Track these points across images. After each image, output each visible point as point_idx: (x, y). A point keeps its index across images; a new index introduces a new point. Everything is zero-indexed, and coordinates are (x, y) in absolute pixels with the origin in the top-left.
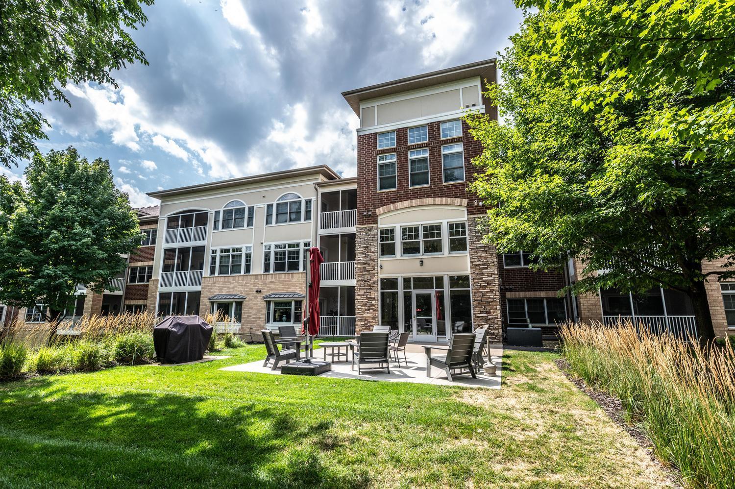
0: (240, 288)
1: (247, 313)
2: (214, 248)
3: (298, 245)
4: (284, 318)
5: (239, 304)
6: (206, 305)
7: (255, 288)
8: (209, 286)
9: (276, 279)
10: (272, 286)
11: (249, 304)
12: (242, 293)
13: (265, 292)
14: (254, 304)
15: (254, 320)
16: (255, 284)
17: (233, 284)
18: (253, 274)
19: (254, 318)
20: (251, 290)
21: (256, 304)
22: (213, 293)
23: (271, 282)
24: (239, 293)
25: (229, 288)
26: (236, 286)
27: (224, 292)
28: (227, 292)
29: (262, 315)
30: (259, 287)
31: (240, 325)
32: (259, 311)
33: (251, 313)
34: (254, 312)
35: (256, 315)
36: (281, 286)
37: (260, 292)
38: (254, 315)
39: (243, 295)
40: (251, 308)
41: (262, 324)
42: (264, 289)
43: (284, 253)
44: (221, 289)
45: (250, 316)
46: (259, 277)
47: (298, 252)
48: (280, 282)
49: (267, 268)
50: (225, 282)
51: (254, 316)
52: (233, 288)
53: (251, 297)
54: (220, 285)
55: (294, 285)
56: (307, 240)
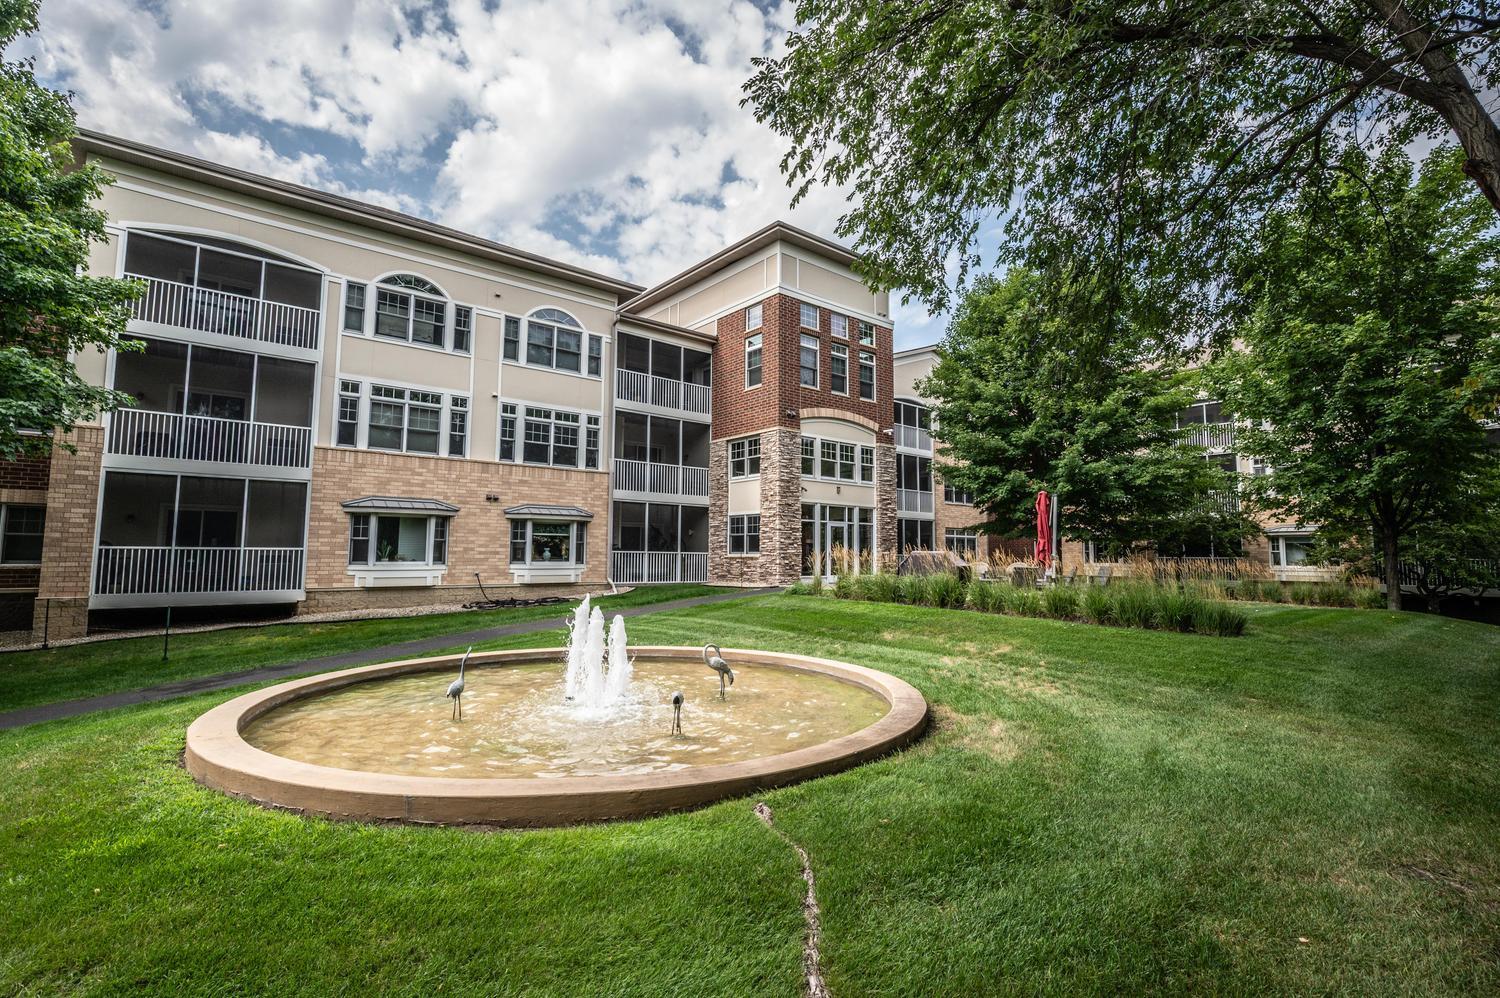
0: (441, 487)
1: (463, 542)
2: (352, 378)
3: (575, 418)
4: (547, 554)
5: (443, 521)
6: (334, 521)
7: (484, 492)
8: (340, 472)
9: (533, 477)
10: (525, 490)
11: (467, 524)
12: (447, 497)
13: (509, 501)
14: (481, 525)
15: (482, 556)
16: (480, 482)
17: (420, 474)
18: (474, 459)
19: (480, 553)
20: (472, 493)
21: (487, 525)
22: (356, 491)
23: (522, 482)
24: (440, 498)
25: (408, 483)
26: (432, 483)
27: (395, 490)
28: (404, 492)
29: (501, 546)
30: (494, 489)
31: (443, 567)
32: (493, 539)
33: (473, 542)
34: (482, 540)
35: (487, 546)
36: (544, 493)
37: (496, 500)
38: (481, 546)
39: (453, 502)
40: (475, 532)
41: (502, 565)
42: (505, 494)
43: (546, 428)
44: (383, 484)
45: (472, 549)
46: (492, 468)
47: (575, 431)
48: (543, 484)
49: (507, 452)
50: (394, 469)
51: (483, 550)
52: (422, 485)
53: (473, 508)
54: (381, 473)
55: (571, 493)
56: (594, 413)
